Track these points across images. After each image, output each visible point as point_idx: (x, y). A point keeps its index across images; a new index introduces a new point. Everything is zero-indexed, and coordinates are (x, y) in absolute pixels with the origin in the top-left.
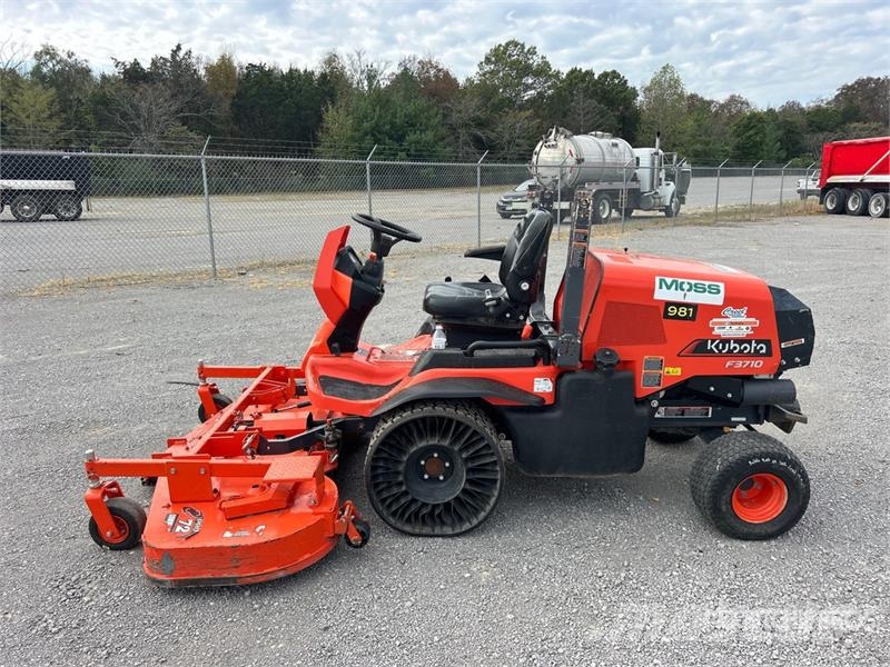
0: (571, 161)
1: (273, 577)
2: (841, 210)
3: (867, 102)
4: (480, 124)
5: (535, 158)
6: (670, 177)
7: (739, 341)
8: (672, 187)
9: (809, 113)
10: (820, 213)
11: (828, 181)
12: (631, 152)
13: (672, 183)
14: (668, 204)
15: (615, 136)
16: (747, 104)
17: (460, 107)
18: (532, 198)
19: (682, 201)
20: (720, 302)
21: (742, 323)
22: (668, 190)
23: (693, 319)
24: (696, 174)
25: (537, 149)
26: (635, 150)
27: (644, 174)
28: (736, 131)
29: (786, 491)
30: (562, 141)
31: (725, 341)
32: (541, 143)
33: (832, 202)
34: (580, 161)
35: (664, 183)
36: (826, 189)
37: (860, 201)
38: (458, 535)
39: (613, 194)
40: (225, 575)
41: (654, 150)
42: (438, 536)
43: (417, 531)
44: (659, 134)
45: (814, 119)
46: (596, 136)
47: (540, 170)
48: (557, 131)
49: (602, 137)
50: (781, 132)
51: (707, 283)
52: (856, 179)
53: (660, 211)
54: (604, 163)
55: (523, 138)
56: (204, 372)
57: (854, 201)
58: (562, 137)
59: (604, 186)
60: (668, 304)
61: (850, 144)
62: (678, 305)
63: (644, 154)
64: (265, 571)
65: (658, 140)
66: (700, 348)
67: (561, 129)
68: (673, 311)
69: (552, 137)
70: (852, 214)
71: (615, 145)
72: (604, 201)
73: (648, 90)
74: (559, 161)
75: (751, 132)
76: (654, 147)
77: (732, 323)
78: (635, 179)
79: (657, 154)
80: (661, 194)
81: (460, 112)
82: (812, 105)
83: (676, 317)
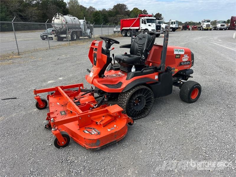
0: (64, 23)
1: (123, 137)
2: (126, 36)
3: (120, 10)
4: (20, 11)
5: (53, 22)
6: (88, 28)
7: (186, 62)
8: (89, 30)
9: (108, 12)
10: (122, 36)
11: (123, 29)
12: (79, 21)
13: (89, 29)
14: (89, 35)
15: (73, 16)
16: (95, 9)
17: (12, 5)
18: (54, 34)
19: (92, 34)
20: (184, 54)
21: (186, 58)
22: (88, 31)
23: (180, 58)
24: (95, 27)
25: (53, 19)
26: (79, 20)
27: (82, 27)
28: (93, 16)
29: (198, 91)
30: (60, 17)
31: (184, 62)
32: (54, 18)
33: (124, 34)
34: (66, 23)
35: (87, 29)
36: (122, 30)
37: (130, 33)
38: (145, 116)
39: (76, 32)
40: (113, 141)
41: (84, 20)
42: (142, 118)
43: (137, 118)
44: (85, 16)
45: (110, 13)
46: (69, 16)
47: (55, 25)
48: (59, 14)
49: (70, 16)
50: (103, 17)
51: (182, 49)
52: (128, 28)
53: (87, 37)
54: (73, 23)
55: (35, 16)
56: (36, 92)
57: (129, 34)
58: (61, 16)
59: (74, 30)
60: (176, 55)
61: (126, 20)
62: (178, 55)
63: (82, 21)
64: (122, 137)
65: (84, 18)
66: (180, 64)
67: (60, 13)
68: (177, 56)
69: (57, 16)
70: (128, 36)
71: (75, 19)
72: (75, 34)
73: (69, 3)
74: (60, 23)
75: (97, 16)
76: (84, 19)
77: (185, 58)
78: (80, 28)
79: (85, 21)
80: (87, 32)
81: (12, 7)
82: (108, 10)
83: (177, 58)
